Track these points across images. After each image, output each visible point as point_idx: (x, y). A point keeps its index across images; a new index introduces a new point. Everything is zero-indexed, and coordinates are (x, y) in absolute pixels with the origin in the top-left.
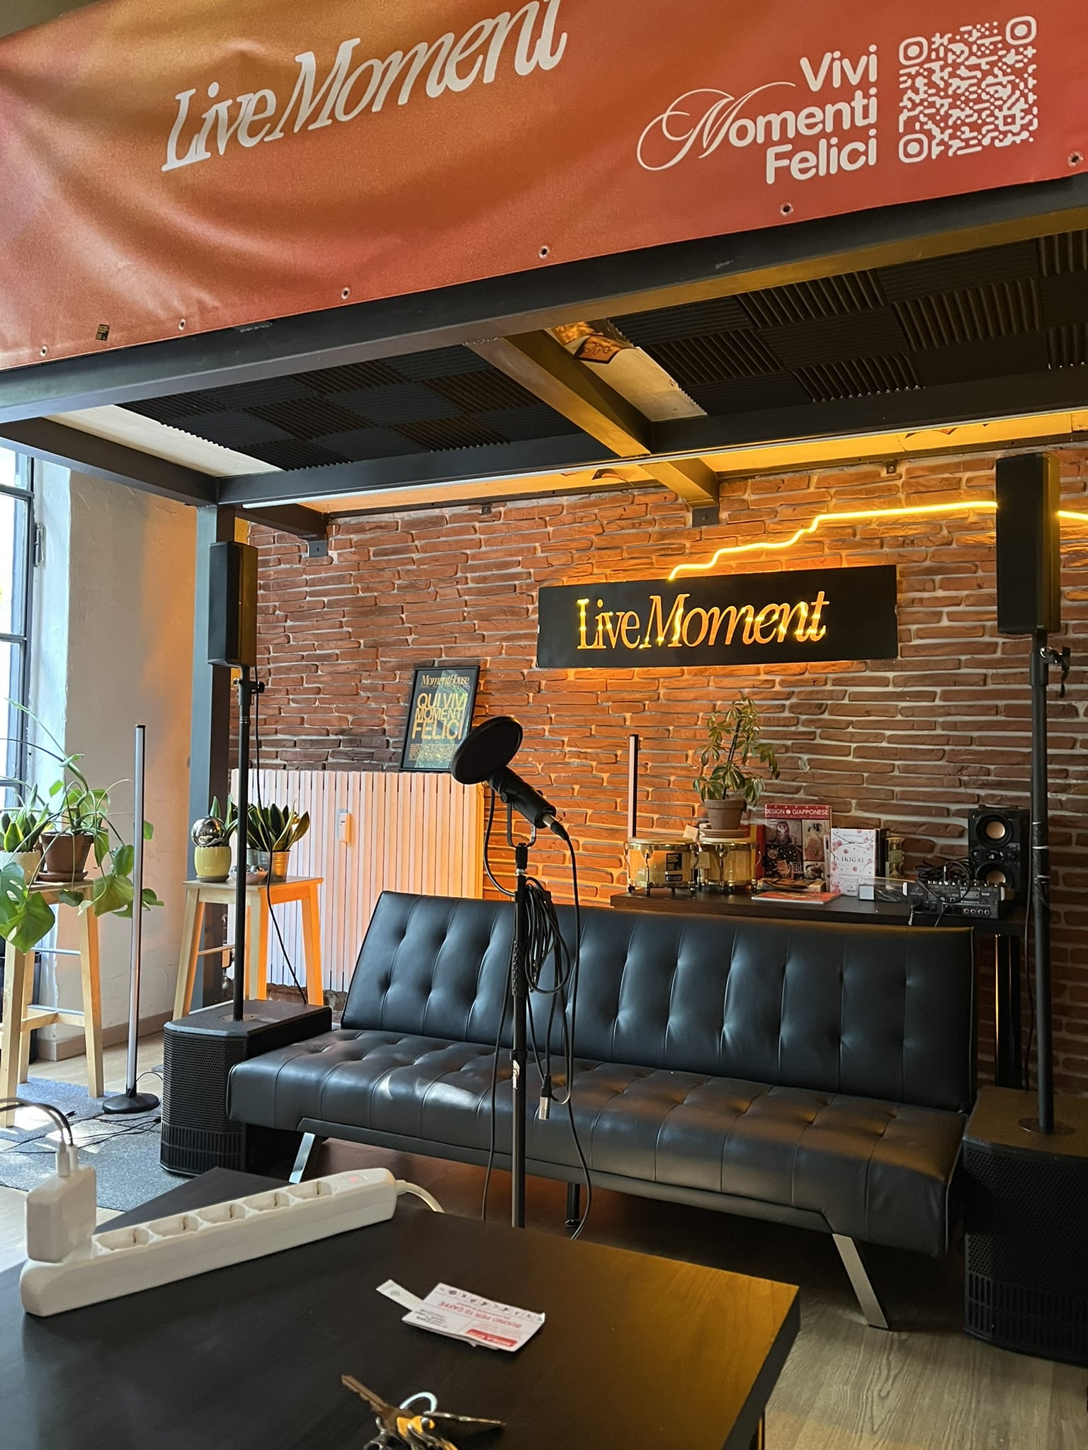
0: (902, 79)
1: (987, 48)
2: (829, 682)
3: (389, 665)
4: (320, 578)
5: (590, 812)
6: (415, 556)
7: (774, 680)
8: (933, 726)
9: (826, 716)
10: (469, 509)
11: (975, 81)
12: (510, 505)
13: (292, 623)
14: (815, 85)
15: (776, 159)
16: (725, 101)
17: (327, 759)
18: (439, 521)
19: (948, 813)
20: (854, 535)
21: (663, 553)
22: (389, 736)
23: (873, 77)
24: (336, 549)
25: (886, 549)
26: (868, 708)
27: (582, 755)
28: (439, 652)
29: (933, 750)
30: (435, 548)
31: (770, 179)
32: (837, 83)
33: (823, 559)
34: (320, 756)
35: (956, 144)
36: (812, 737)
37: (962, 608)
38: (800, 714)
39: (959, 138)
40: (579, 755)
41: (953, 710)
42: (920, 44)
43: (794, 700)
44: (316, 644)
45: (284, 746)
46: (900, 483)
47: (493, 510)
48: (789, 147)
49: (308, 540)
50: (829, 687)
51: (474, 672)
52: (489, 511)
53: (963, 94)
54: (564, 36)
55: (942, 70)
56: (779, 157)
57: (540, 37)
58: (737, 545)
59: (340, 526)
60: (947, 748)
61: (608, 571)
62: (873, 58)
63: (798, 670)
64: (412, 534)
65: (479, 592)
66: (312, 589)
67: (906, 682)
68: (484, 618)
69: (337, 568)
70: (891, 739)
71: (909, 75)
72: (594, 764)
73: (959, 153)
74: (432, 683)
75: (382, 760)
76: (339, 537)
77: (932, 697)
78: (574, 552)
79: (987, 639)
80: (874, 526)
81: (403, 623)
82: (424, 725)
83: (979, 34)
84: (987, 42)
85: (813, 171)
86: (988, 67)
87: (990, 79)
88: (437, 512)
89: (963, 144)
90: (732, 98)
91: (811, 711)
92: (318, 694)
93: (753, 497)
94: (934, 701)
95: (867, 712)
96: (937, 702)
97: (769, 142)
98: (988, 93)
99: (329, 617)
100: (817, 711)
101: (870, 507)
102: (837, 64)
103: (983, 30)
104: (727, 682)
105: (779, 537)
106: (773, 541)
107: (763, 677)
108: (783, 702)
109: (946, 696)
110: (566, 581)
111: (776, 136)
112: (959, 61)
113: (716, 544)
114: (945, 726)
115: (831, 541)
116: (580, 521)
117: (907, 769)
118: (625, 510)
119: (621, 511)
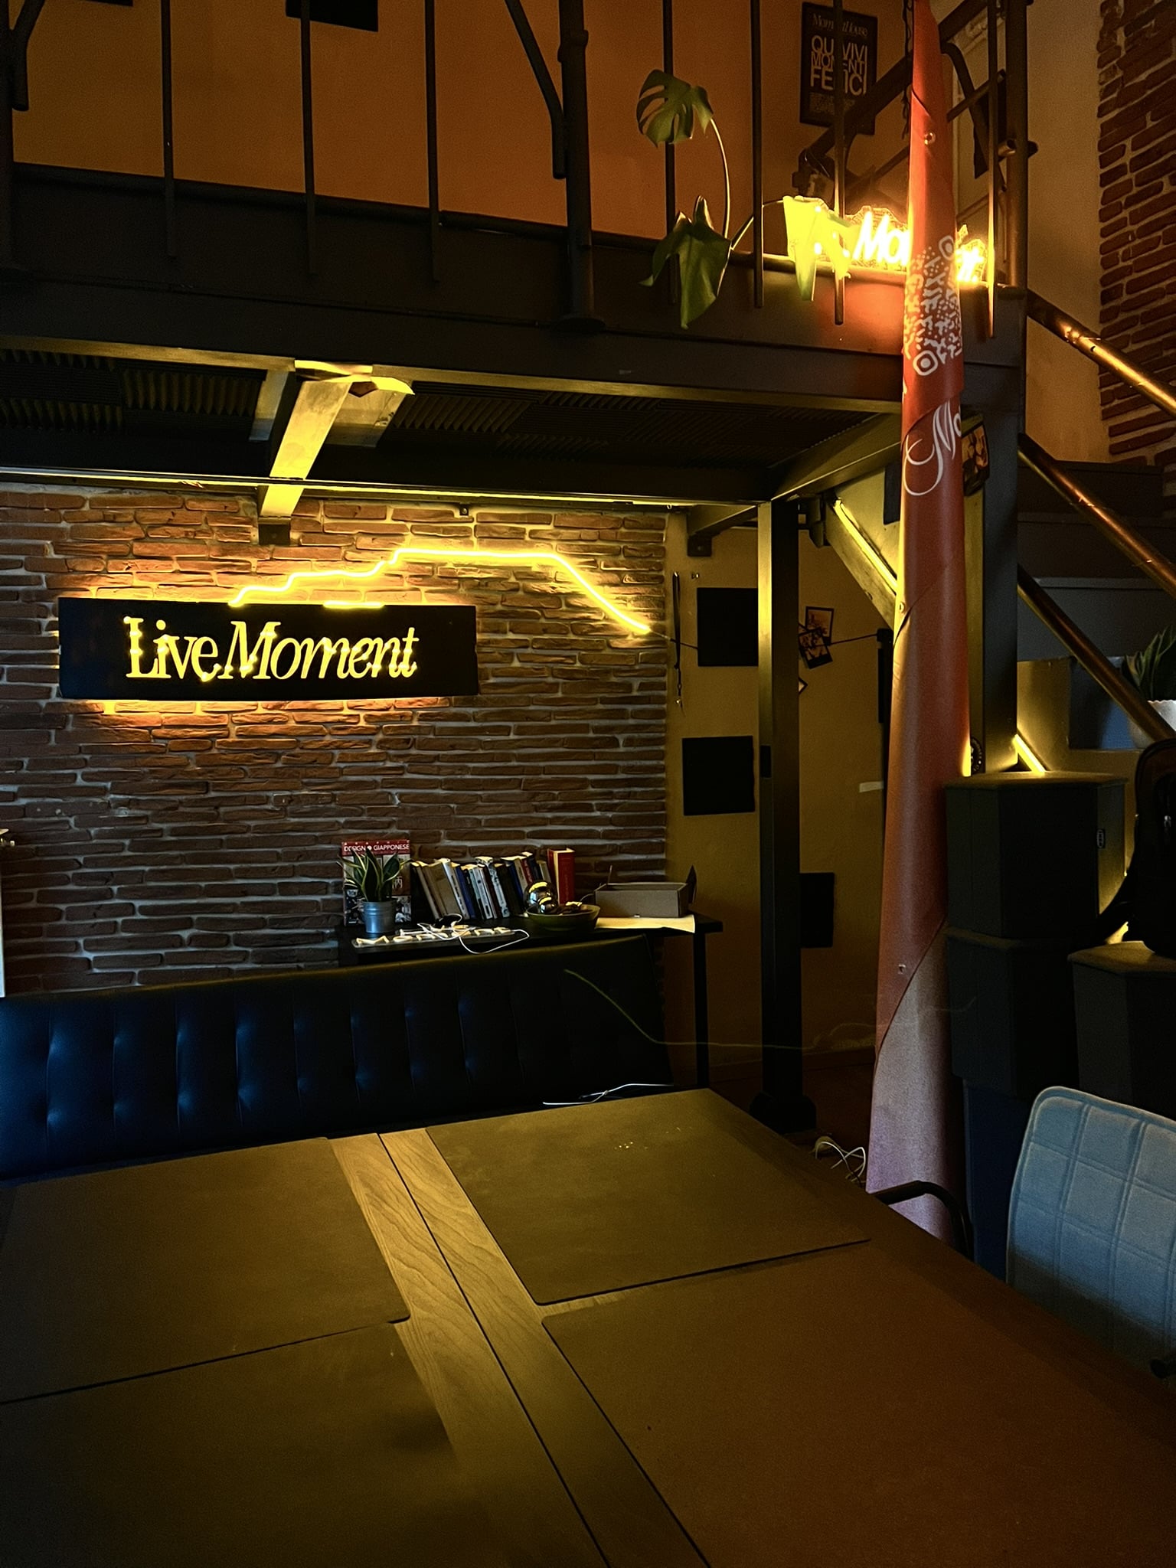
2: (416, 718)
8: (507, 758)
9: (413, 751)
20: (433, 572)
21: (227, 570)
25: (463, 590)
26: (451, 743)
29: (510, 780)
33: (403, 593)
37: (529, 650)
40: (128, 804)
41: (526, 744)
46: (472, 526)
50: (415, 723)
58: (313, 570)
60: (520, 777)
63: (385, 705)
67: (486, 717)
70: (476, 771)
77: (508, 731)
79: (550, 680)
80: (450, 566)
94: (509, 735)
95: (451, 746)
96: (512, 737)
100: (405, 746)
101: (446, 545)
104: (309, 716)
105: (356, 566)
106: (351, 570)
108: (370, 737)
109: (520, 731)
110: (94, 593)
113: (289, 566)
114: (520, 758)
115: (411, 576)
116: (112, 518)
117: (490, 799)
118: (173, 514)
119: (168, 515)
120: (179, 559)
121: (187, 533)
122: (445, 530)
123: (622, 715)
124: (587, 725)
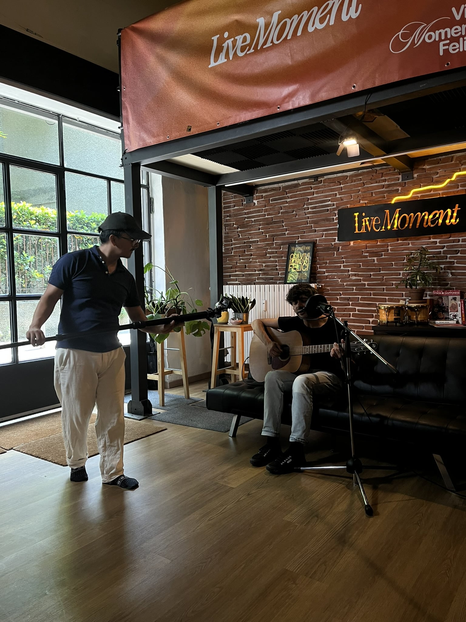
3: (278, 244)
4: (251, 211)
5: (360, 297)
6: (288, 200)
7: (437, 241)
9: (459, 255)
10: (309, 180)
12: (325, 177)
13: (240, 230)
14: (458, 17)
16: (423, 26)
17: (255, 281)
18: (297, 185)
21: (389, 192)
22: (279, 271)
24: (256, 200)
27: (357, 275)
28: (298, 237)
30: (295, 196)
31: (441, 54)
34: (253, 280)
36: (453, 263)
38: (448, 254)
40: (355, 275)
43: (445, 249)
44: (250, 237)
45: (239, 276)
47: (319, 180)
48: (448, 41)
49: (246, 197)
50: (460, 243)
51: (312, 244)
52: (317, 180)
54: (360, 5)
56: (444, 45)
57: (351, 6)
58: (421, 187)
59: (258, 190)
61: (366, 201)
63: (447, 237)
64: (286, 192)
65: (314, 213)
66: (247, 216)
68: (315, 222)
69: (257, 207)
72: (362, 278)
74: (295, 250)
75: (277, 280)
76: (257, 194)
81: (283, 227)
82: (293, 266)
85: (458, 50)
88: (296, 182)
90: (426, 25)
91: (452, 253)
92: (251, 256)
93: (428, 167)
97: (440, 40)
99: (254, 226)
100: (455, 253)
104: (417, 243)
105: (438, 183)
106: (436, 185)
107: (432, 240)
108: (440, 250)
110: (349, 206)
111: (443, 38)
113: (411, 187)
116: (354, 182)
118: (373, 176)
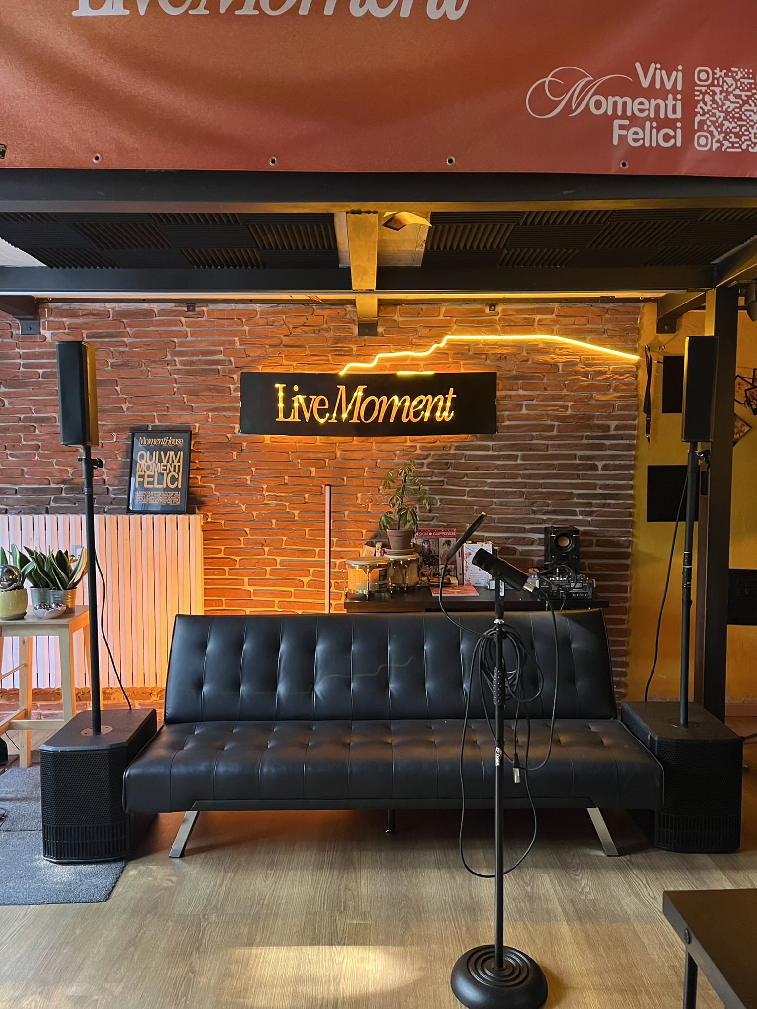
0: (697, 93)
1: (746, 86)
2: (453, 448)
3: (106, 427)
4: (35, 353)
5: (285, 538)
6: (127, 340)
7: (416, 446)
8: (515, 476)
9: (450, 470)
10: (176, 307)
11: (738, 105)
12: (211, 306)
14: (645, 83)
15: (619, 129)
16: (587, 79)
17: (49, 504)
18: (149, 313)
19: (524, 530)
20: (469, 351)
21: (337, 353)
22: (109, 485)
23: (679, 88)
24: (49, 329)
25: (488, 362)
26: (477, 465)
27: (278, 498)
28: (152, 418)
29: (516, 492)
30: (146, 335)
31: (615, 142)
32: (658, 86)
33: (449, 365)
34: (42, 501)
35: (727, 144)
36: (441, 484)
37: (534, 402)
38: (434, 469)
39: (728, 140)
40: (276, 498)
41: (529, 467)
42: (707, 73)
43: (429, 460)
44: (32, 408)
45: (5, 493)
46: (497, 318)
47: (197, 309)
48: (627, 122)
49: (20, 319)
50: (452, 452)
51: (187, 435)
52: (194, 310)
53: (731, 112)
55: (720, 94)
56: (621, 127)
58: (390, 352)
59: (52, 310)
60: (524, 490)
61: (295, 363)
62: (680, 74)
63: (433, 439)
64: (123, 322)
65: (189, 373)
66: (25, 361)
67: (501, 448)
68: (192, 393)
69: (51, 345)
70: (492, 485)
71: (700, 91)
72: (287, 504)
73: (728, 150)
74: (149, 443)
75: (104, 504)
76: (51, 319)
77: (515, 458)
78: (267, 347)
79: (549, 422)
80: (481, 346)
81: (119, 394)
82: (146, 476)
83: (742, 75)
84: (746, 81)
85: (641, 142)
86: (746, 98)
87: (746, 107)
88: (146, 306)
89: (731, 145)
90: (592, 78)
91: (441, 467)
92: (37, 450)
93: (401, 319)
94: (517, 461)
95: (476, 468)
96: (519, 462)
97: (615, 116)
98: (745, 116)
99: (45, 386)
101: (479, 332)
102: (658, 72)
103: (744, 73)
104: (385, 447)
105: (419, 348)
106: (415, 351)
107: (409, 444)
108: (423, 461)
109: (524, 458)
110: (260, 369)
111: (619, 113)
112: (730, 90)
113: (376, 350)
114: (525, 476)
115: (454, 354)
116: (271, 324)
117: (501, 504)
118: (307, 319)
119: (304, 320)
120: (309, 347)
121: (314, 330)
122: (479, 322)
123: (600, 447)
124: (575, 455)
